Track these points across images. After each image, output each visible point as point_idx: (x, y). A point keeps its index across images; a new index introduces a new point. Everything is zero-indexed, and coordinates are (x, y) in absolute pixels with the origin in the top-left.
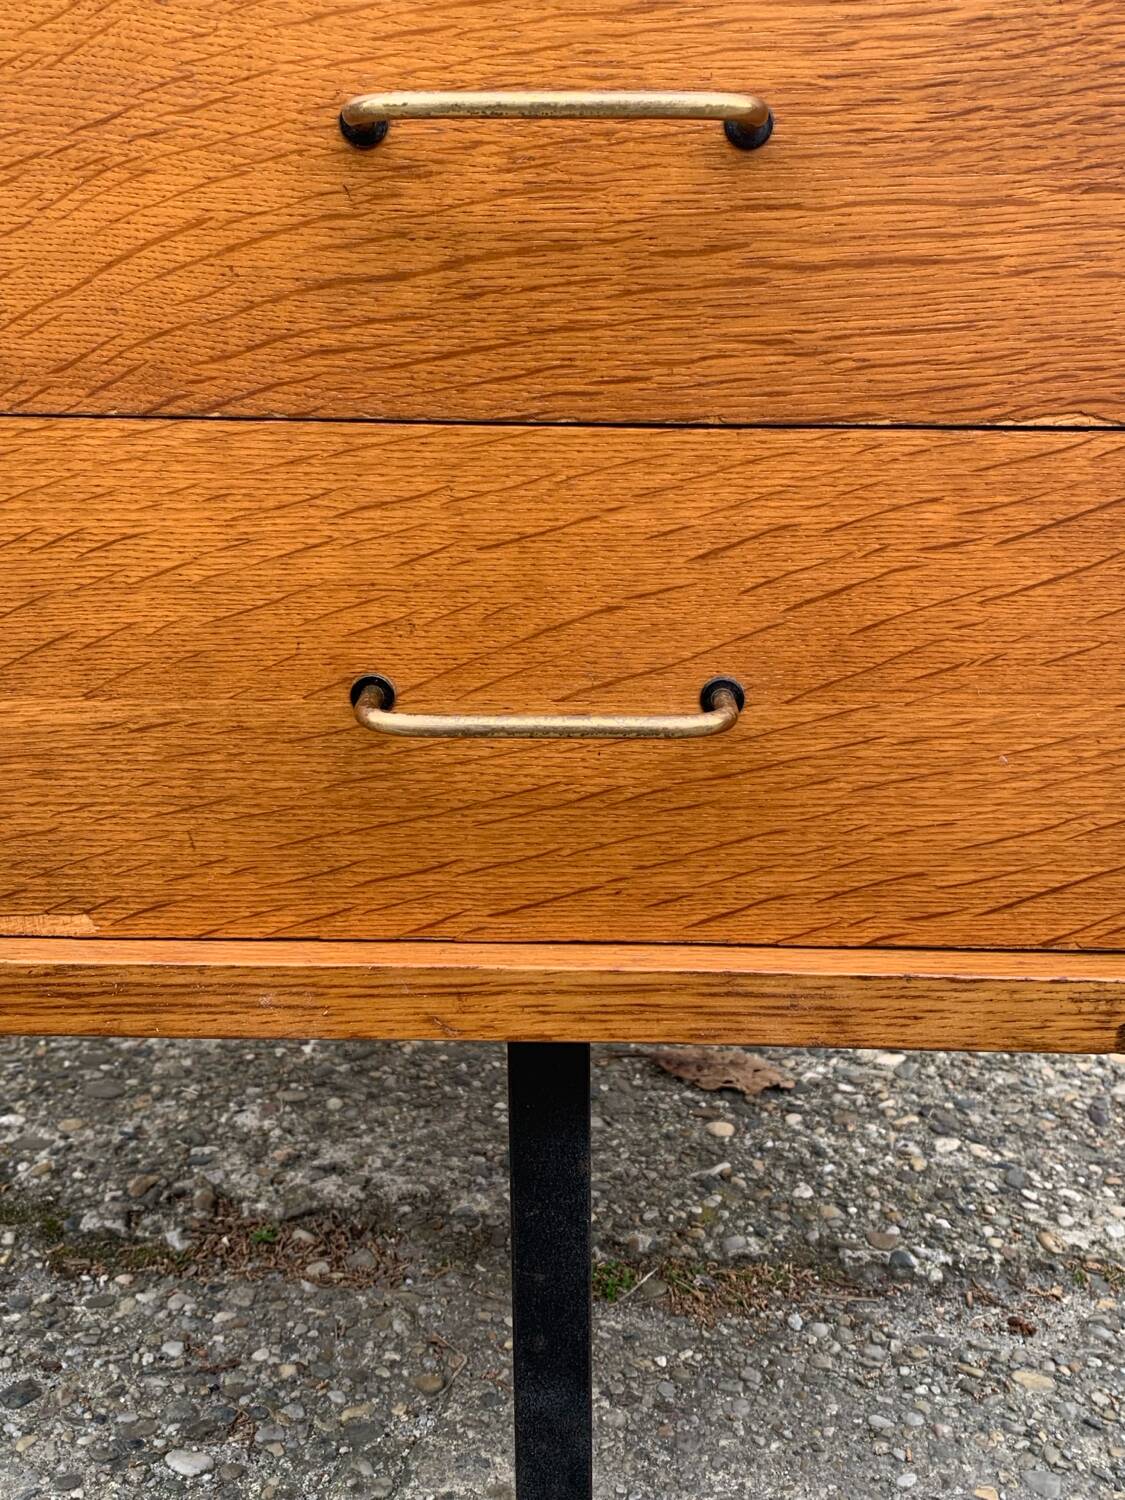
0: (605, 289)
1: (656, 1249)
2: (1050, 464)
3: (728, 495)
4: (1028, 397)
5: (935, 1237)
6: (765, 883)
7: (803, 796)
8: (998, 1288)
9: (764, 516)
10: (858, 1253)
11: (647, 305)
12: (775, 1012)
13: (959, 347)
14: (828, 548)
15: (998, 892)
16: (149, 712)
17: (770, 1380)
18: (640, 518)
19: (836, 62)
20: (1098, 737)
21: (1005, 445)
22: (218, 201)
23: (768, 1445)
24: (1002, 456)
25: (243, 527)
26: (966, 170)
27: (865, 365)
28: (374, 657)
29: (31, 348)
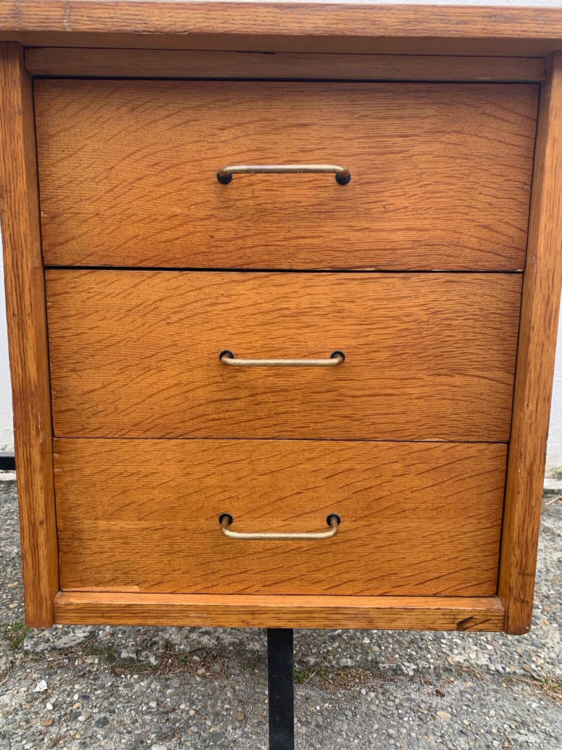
0: (296, 402)
1: (316, 664)
2: (430, 452)
3: (334, 460)
4: (422, 433)
5: (411, 659)
6: (348, 576)
7: (359, 550)
8: (432, 678)
9: (344, 466)
10: (385, 665)
11: (308, 407)
12: (351, 619)
13: (402, 419)
14: (363, 475)
15: (419, 579)
16: (158, 525)
17: (355, 715)
18: (308, 466)
19: (362, 341)
20: (448, 532)
21: (416, 446)
22: (184, 378)
23: (354, 741)
24: (415, 450)
25: (188, 470)
26: (402, 370)
27: (373, 424)
28: (227, 508)
29: (126, 419)
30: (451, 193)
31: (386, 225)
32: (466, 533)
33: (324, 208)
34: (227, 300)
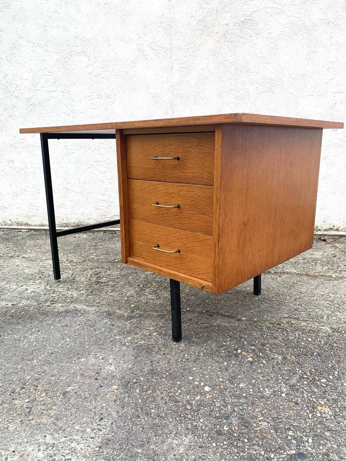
0: (171, 217)
2: (199, 236)
3: (179, 234)
4: (197, 230)
6: (182, 268)
7: (184, 261)
9: (181, 237)
11: (173, 219)
12: (179, 278)
13: (192, 225)
14: (185, 240)
15: (198, 273)
16: (146, 244)
18: (174, 235)
19: (184, 202)
20: (204, 261)
24: (195, 235)
25: (151, 231)
26: (192, 211)
27: (186, 226)
28: (158, 243)
29: (141, 217)
30: (201, 163)
31: (187, 172)
32: (208, 262)
33: (175, 166)
34: (157, 189)
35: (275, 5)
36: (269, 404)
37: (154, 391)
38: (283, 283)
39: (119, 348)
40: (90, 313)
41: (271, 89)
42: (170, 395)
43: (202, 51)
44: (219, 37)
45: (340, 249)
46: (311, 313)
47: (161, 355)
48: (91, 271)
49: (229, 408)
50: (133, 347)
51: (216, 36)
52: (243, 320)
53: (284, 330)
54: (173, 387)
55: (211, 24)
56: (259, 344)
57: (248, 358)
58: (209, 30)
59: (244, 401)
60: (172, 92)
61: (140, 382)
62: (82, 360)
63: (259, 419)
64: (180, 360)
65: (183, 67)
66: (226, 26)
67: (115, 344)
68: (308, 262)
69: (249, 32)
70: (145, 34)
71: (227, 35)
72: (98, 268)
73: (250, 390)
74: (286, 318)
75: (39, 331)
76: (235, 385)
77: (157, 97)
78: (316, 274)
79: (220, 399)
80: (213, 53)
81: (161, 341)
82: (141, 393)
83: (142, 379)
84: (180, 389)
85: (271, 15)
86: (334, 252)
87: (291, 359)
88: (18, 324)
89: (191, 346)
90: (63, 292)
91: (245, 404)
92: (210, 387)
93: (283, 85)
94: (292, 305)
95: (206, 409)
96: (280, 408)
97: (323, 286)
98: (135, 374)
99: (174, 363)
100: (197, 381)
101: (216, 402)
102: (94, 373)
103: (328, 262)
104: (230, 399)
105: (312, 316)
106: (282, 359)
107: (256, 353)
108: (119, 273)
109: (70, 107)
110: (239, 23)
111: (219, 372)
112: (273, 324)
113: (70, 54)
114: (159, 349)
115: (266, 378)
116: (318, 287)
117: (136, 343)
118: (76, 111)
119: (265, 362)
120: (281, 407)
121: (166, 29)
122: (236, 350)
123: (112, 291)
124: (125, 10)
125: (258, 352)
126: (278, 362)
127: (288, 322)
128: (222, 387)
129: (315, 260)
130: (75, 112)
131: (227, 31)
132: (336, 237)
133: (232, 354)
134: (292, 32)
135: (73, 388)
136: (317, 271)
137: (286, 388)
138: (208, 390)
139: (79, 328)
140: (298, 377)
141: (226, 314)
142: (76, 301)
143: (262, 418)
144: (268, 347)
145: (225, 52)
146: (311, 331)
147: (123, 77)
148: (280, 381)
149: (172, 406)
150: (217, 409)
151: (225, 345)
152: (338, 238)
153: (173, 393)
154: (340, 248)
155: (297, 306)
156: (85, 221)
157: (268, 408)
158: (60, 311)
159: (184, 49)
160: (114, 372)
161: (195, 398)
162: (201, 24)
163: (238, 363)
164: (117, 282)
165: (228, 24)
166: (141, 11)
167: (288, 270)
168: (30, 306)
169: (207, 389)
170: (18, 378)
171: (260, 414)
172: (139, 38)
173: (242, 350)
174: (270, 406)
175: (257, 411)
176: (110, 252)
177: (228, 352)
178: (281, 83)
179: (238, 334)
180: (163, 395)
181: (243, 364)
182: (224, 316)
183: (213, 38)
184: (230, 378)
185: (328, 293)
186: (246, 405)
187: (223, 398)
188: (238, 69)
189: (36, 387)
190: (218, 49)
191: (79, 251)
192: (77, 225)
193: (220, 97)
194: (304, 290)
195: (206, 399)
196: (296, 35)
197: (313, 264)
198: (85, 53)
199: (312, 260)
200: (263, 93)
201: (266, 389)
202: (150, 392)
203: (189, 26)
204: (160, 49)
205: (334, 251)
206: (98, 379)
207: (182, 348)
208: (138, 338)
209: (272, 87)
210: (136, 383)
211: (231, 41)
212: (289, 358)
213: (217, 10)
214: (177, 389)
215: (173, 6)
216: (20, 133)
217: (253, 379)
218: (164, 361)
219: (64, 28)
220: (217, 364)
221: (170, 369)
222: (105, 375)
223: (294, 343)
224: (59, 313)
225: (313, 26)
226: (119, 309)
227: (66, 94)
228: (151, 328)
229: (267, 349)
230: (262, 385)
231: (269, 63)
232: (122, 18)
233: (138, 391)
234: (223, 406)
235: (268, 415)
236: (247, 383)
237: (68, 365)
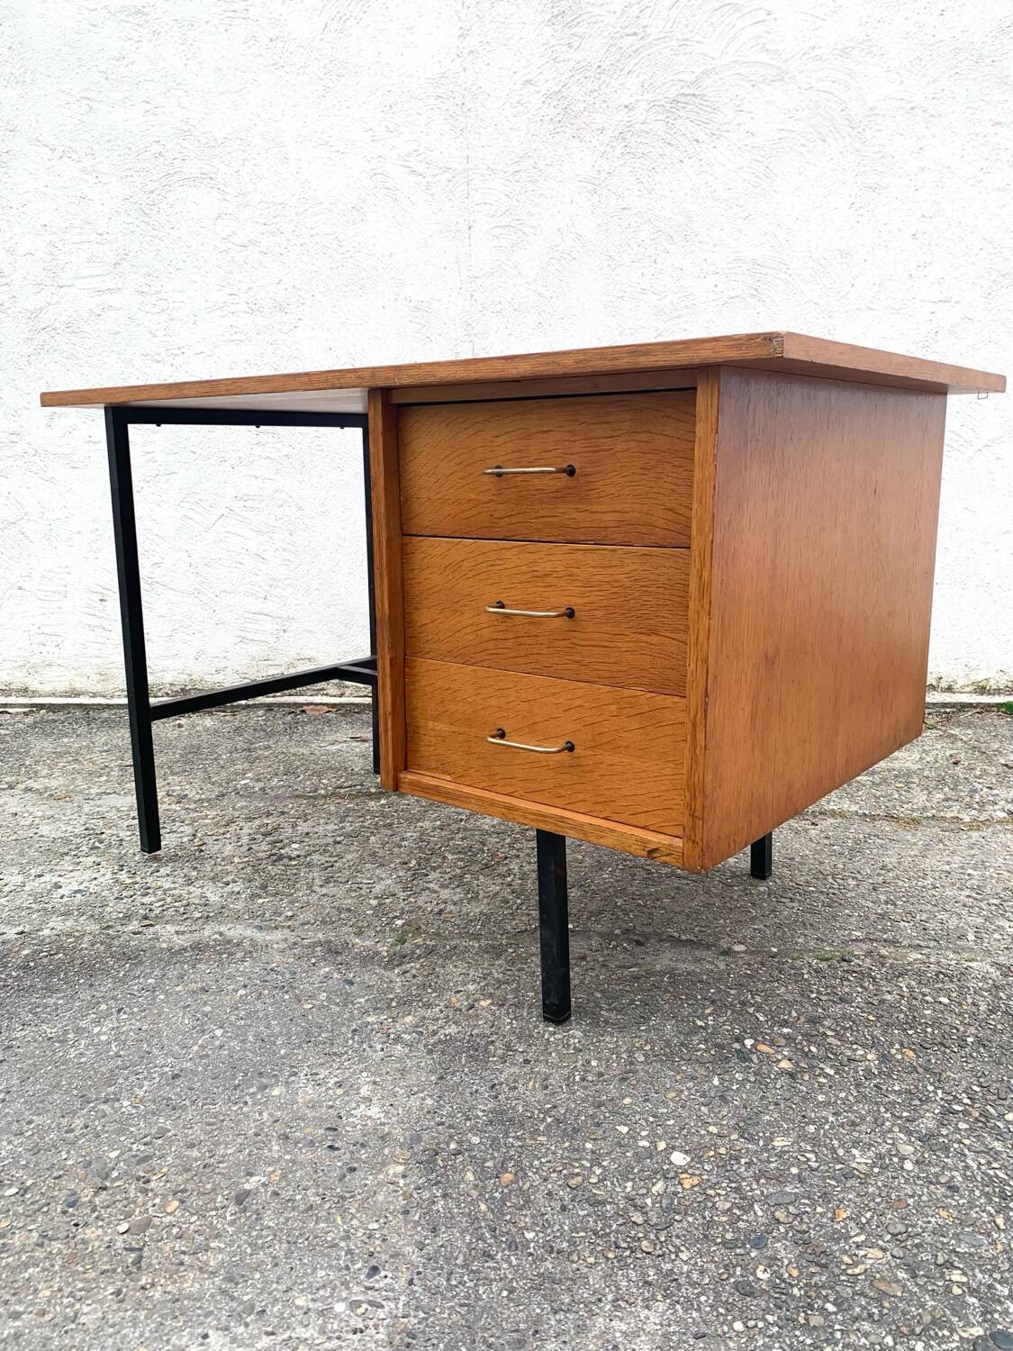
0: (544, 646)
2: (636, 699)
3: (570, 697)
4: (629, 682)
6: (581, 796)
7: (587, 775)
9: (578, 702)
11: (551, 650)
12: (571, 829)
13: (615, 668)
14: (589, 713)
15: (631, 810)
16: (461, 730)
18: (553, 699)
19: (586, 600)
20: (653, 772)
21: (625, 693)
22: (476, 620)
24: (626, 696)
25: (479, 691)
26: (614, 626)
27: (596, 670)
28: (501, 725)
29: (443, 648)
30: (644, 482)
31: (599, 508)
32: (666, 775)
33: (559, 495)
34: (500, 562)
35: (764, 57)
36: (873, 1194)
37: (521, 1173)
38: (826, 841)
39: (383, 1049)
40: (272, 948)
41: (756, 290)
42: (573, 1182)
43: (558, 180)
44: (606, 142)
45: (965, 742)
46: (927, 924)
47: (516, 1065)
48: (249, 824)
49: (760, 1213)
50: (425, 1046)
51: (597, 137)
52: (738, 953)
53: (863, 975)
54: (577, 1160)
55: (582, 106)
56: (802, 1019)
57: (779, 1061)
58: (579, 122)
59: (797, 1190)
60: (472, 296)
61: (472, 1150)
62: (276, 1092)
63: (855, 1239)
64: (577, 1078)
65: (504, 224)
66: (627, 110)
67: (370, 1040)
68: (884, 780)
69: (692, 130)
70: (391, 129)
71: (628, 136)
72: (269, 815)
73: (808, 1155)
74: (861, 941)
75: (123, 1008)
76: (761, 1143)
77: (427, 309)
78: (915, 814)
79: (724, 1189)
80: (590, 187)
81: (508, 1024)
82: (481, 1184)
83: (475, 1140)
84: (600, 1165)
85: (752, 83)
86: (952, 752)
87: (903, 1058)
88: (50, 990)
89: (602, 1036)
90: (175, 888)
91: (804, 1198)
92: (686, 1152)
93: (790, 279)
94: (871, 905)
95: (691, 1219)
96: (909, 1205)
97: (941, 846)
98: (450, 1127)
99: (561, 1087)
100: (643, 1138)
101: (717, 1199)
102: (321, 1131)
103: (941, 781)
104: (755, 1186)
105: (933, 932)
106: (878, 1059)
107: (799, 1047)
108: (336, 827)
109: (164, 339)
110: (663, 103)
111: (703, 1108)
112: (827, 960)
113: (164, 182)
114: (508, 1047)
115: (845, 1117)
116: (928, 850)
117: (435, 1033)
118: (183, 350)
119: (832, 1072)
120: (910, 1201)
121: (454, 115)
122: (739, 1040)
123: (327, 881)
124: (332, 59)
125: (805, 1043)
126: (868, 1070)
127: (869, 954)
128: (723, 1151)
129: (904, 776)
130: (179, 352)
131: (628, 124)
132: (948, 710)
133: (730, 1052)
134: (813, 131)
135: (264, 1179)
136: (915, 807)
137: (911, 1143)
138: (684, 1163)
139: (246, 995)
140: (937, 1111)
141: (683, 937)
142: (220, 914)
143: (863, 1238)
144: (829, 1028)
145: (625, 184)
146: (942, 976)
147: (324, 251)
148: (887, 1123)
149: (584, 1216)
150: (724, 1219)
151: (701, 1027)
152: (953, 712)
153: (580, 1179)
154: (965, 739)
155: (883, 906)
156: (208, 678)
157: (872, 1205)
158: (177, 948)
159: (505, 172)
160: (383, 1124)
161: (649, 1190)
162: (555, 103)
163: (753, 1079)
164: (334, 854)
165: (631, 106)
166: (378, 62)
167: (832, 806)
168: (77, 934)
169: (679, 1158)
170: (80, 1160)
171: (852, 1224)
172: (374, 138)
173: (756, 1040)
174: (878, 1200)
175: (845, 1216)
176: (298, 767)
177: (716, 1045)
178: (785, 272)
179: (732, 992)
180: (550, 1186)
181: (768, 1081)
182: (681, 944)
183: (589, 145)
184: (742, 1124)
185: (962, 868)
186: (807, 1201)
187: (733, 1185)
188: (660, 233)
189: (144, 1183)
190: (604, 175)
191: (201, 766)
192: (182, 689)
193: (611, 312)
194: (893, 860)
195: (683, 1189)
196: (824, 140)
197: (901, 788)
198: (211, 179)
199: (896, 776)
200: (733, 300)
201: (854, 1151)
202: (507, 1177)
203: (520, 108)
204: (436, 172)
205: (952, 749)
206: (337, 1149)
207: (576, 1041)
208: (438, 1019)
209: (759, 284)
210: (458, 1153)
211: (641, 155)
212: (899, 1057)
213: (599, 67)
214: (588, 1165)
215: (471, 52)
216: (44, 404)
217: (808, 1124)
218: (531, 1084)
219: (147, 107)
220: (691, 1084)
221: (555, 1107)
222: (357, 1135)
223: (901, 1011)
224: (175, 954)
225: (869, 116)
226: (359, 934)
227: (153, 299)
228: (471, 987)
229: (829, 1033)
230: (839, 1140)
231: (750, 217)
232: (321, 82)
233: (472, 1178)
234: (739, 1208)
235: (878, 1226)
236: (794, 1134)
237: (234, 1108)
